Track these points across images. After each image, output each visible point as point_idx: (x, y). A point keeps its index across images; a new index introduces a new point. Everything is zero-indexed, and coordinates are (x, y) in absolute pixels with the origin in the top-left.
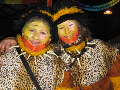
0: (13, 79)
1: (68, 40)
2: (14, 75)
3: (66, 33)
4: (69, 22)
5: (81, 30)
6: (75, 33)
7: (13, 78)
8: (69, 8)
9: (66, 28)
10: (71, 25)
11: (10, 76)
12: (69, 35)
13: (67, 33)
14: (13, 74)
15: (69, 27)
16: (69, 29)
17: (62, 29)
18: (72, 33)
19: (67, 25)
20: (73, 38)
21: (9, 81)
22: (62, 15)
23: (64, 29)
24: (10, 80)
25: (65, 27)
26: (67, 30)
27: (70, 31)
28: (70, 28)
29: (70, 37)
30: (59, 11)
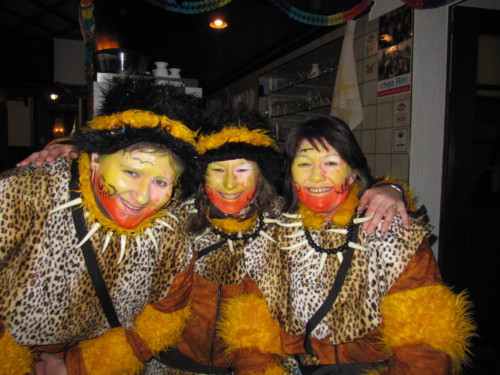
0: (61, 314)
1: (225, 203)
2: (65, 304)
3: (225, 185)
4: (242, 163)
5: (262, 188)
6: (247, 192)
7: (61, 311)
8: (250, 129)
9: (230, 174)
10: (242, 170)
11: (53, 306)
12: (230, 192)
13: (230, 186)
14: (62, 303)
15: (236, 173)
16: (235, 178)
17: (219, 173)
18: (240, 188)
19: (234, 167)
20: (237, 203)
21: (50, 316)
22: (230, 141)
23: (224, 173)
24: (53, 316)
25: (227, 171)
26: (231, 180)
27: (237, 185)
28: (238, 177)
29: (232, 197)
30: (224, 130)
